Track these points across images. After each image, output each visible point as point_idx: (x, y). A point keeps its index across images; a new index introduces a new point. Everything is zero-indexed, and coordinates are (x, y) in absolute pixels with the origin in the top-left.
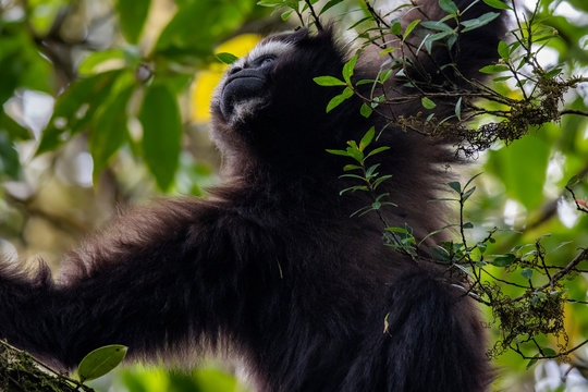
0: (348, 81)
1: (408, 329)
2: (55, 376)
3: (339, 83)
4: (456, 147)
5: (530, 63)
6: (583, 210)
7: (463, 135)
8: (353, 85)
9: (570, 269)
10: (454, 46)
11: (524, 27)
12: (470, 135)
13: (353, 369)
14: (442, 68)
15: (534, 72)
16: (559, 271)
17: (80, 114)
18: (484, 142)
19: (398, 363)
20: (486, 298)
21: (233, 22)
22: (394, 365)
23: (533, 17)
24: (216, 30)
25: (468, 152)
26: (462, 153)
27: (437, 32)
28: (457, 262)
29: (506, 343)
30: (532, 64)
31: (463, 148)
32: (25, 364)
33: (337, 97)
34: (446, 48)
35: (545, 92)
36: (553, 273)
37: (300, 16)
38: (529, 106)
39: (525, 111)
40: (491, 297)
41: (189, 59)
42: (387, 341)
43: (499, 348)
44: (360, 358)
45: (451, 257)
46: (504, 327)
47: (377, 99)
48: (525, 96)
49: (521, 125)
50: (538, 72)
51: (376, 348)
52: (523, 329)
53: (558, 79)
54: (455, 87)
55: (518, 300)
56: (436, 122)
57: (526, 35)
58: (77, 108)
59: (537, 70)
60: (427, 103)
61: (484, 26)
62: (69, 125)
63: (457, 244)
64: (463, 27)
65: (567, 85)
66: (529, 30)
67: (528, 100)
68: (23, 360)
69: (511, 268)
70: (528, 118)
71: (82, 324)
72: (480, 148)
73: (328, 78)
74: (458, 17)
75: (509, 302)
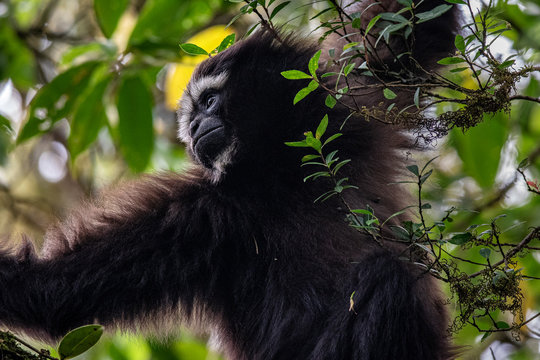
0: (314, 75)
1: (372, 307)
2: (37, 355)
3: (306, 76)
4: (416, 135)
5: (485, 55)
6: (533, 191)
7: (423, 123)
8: (319, 78)
9: (522, 246)
10: (410, 36)
11: (479, 20)
12: (429, 123)
13: (320, 343)
14: (399, 57)
15: (488, 63)
16: (512, 248)
17: (60, 104)
18: (442, 130)
19: (363, 339)
20: (443, 275)
21: (203, 17)
22: (359, 341)
23: (487, 10)
24: (188, 24)
25: (427, 140)
26: (422, 141)
27: (394, 23)
28: (417, 241)
29: (464, 318)
30: (487, 56)
31: (422, 136)
32: (8, 344)
33: (303, 90)
34: (403, 38)
35: (498, 82)
36: (506, 250)
37: (266, 10)
38: (484, 95)
39: (480, 99)
40: (448, 274)
41: (162, 52)
42: (353, 318)
43: (459, 323)
44: (326, 334)
45: (411, 237)
46: (461, 302)
47: (341, 91)
48: (480, 86)
49: (477, 113)
50: (492, 63)
51: (342, 325)
52: (480, 304)
53: (511, 69)
54: (411, 75)
55: (473, 277)
56: (396, 112)
57: (481, 28)
58: (58, 99)
59: (492, 62)
60: (388, 94)
61: (438, 18)
62: (48, 115)
63: (416, 225)
64: (418, 19)
65: (519, 74)
66: (484, 24)
67: (483, 89)
68: (6, 340)
69: (467, 245)
70: (483, 106)
71: (64, 300)
72: (438, 135)
73: (294, 72)
74: (413, 10)
75: (465, 278)
